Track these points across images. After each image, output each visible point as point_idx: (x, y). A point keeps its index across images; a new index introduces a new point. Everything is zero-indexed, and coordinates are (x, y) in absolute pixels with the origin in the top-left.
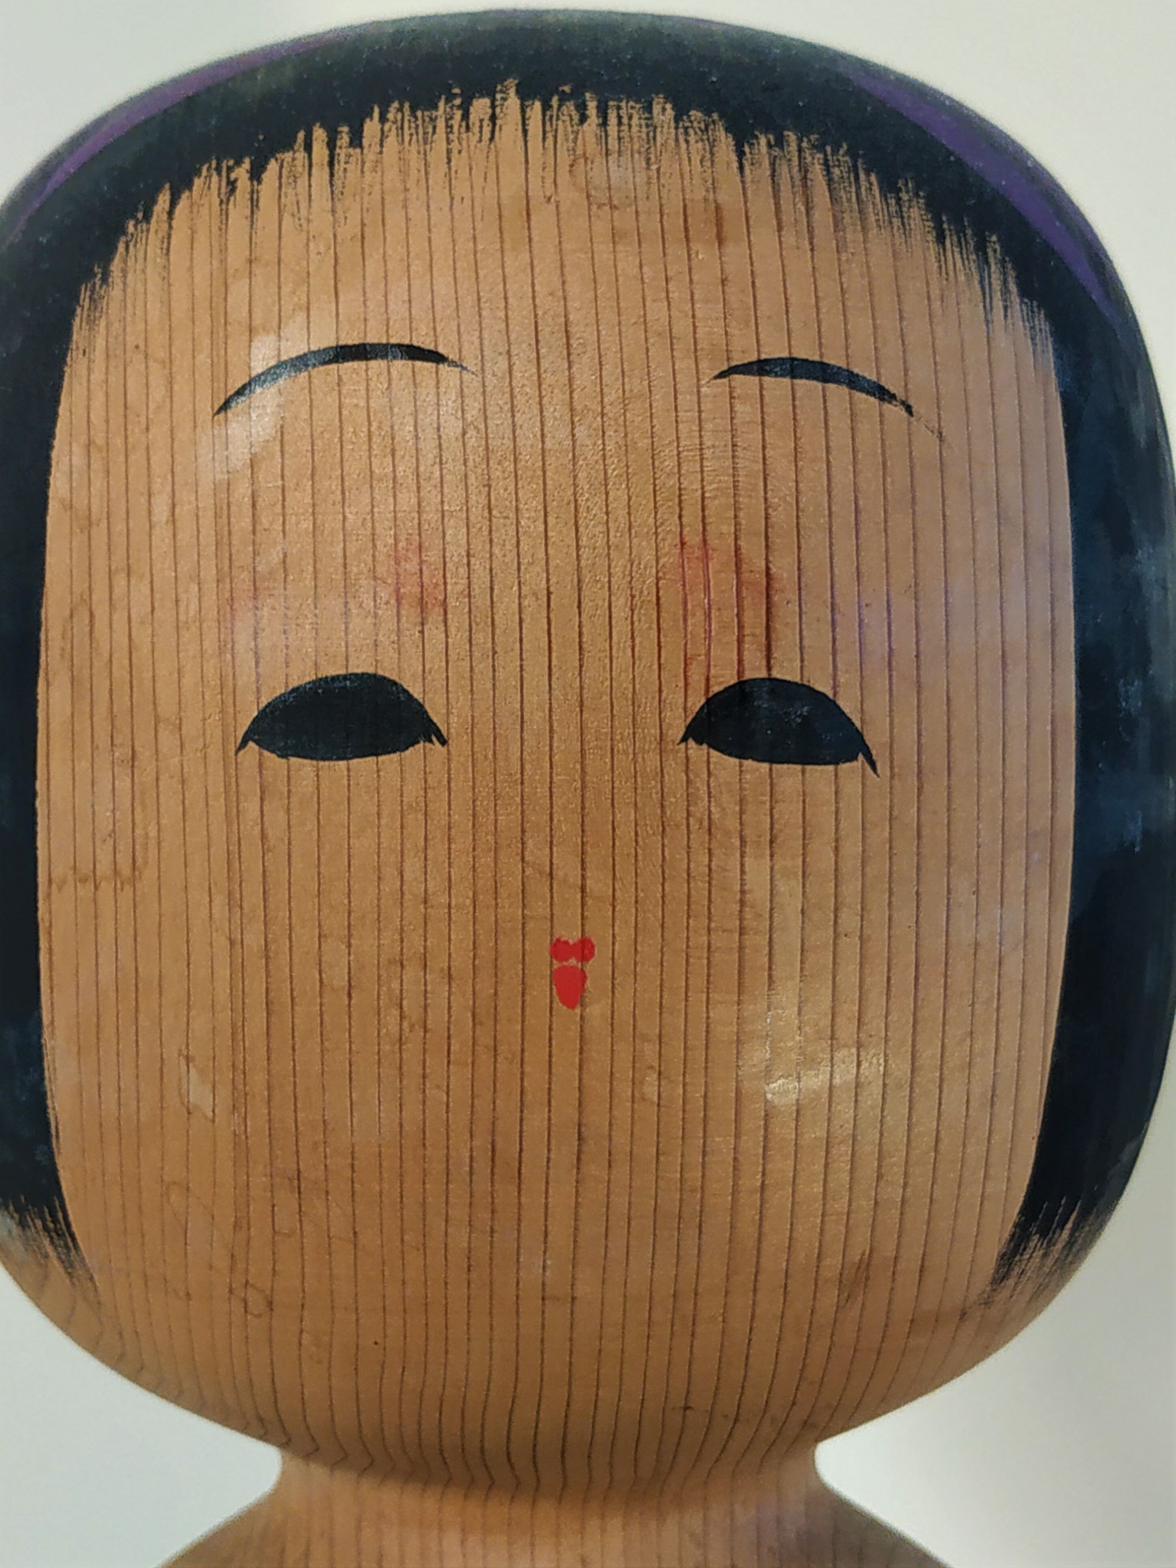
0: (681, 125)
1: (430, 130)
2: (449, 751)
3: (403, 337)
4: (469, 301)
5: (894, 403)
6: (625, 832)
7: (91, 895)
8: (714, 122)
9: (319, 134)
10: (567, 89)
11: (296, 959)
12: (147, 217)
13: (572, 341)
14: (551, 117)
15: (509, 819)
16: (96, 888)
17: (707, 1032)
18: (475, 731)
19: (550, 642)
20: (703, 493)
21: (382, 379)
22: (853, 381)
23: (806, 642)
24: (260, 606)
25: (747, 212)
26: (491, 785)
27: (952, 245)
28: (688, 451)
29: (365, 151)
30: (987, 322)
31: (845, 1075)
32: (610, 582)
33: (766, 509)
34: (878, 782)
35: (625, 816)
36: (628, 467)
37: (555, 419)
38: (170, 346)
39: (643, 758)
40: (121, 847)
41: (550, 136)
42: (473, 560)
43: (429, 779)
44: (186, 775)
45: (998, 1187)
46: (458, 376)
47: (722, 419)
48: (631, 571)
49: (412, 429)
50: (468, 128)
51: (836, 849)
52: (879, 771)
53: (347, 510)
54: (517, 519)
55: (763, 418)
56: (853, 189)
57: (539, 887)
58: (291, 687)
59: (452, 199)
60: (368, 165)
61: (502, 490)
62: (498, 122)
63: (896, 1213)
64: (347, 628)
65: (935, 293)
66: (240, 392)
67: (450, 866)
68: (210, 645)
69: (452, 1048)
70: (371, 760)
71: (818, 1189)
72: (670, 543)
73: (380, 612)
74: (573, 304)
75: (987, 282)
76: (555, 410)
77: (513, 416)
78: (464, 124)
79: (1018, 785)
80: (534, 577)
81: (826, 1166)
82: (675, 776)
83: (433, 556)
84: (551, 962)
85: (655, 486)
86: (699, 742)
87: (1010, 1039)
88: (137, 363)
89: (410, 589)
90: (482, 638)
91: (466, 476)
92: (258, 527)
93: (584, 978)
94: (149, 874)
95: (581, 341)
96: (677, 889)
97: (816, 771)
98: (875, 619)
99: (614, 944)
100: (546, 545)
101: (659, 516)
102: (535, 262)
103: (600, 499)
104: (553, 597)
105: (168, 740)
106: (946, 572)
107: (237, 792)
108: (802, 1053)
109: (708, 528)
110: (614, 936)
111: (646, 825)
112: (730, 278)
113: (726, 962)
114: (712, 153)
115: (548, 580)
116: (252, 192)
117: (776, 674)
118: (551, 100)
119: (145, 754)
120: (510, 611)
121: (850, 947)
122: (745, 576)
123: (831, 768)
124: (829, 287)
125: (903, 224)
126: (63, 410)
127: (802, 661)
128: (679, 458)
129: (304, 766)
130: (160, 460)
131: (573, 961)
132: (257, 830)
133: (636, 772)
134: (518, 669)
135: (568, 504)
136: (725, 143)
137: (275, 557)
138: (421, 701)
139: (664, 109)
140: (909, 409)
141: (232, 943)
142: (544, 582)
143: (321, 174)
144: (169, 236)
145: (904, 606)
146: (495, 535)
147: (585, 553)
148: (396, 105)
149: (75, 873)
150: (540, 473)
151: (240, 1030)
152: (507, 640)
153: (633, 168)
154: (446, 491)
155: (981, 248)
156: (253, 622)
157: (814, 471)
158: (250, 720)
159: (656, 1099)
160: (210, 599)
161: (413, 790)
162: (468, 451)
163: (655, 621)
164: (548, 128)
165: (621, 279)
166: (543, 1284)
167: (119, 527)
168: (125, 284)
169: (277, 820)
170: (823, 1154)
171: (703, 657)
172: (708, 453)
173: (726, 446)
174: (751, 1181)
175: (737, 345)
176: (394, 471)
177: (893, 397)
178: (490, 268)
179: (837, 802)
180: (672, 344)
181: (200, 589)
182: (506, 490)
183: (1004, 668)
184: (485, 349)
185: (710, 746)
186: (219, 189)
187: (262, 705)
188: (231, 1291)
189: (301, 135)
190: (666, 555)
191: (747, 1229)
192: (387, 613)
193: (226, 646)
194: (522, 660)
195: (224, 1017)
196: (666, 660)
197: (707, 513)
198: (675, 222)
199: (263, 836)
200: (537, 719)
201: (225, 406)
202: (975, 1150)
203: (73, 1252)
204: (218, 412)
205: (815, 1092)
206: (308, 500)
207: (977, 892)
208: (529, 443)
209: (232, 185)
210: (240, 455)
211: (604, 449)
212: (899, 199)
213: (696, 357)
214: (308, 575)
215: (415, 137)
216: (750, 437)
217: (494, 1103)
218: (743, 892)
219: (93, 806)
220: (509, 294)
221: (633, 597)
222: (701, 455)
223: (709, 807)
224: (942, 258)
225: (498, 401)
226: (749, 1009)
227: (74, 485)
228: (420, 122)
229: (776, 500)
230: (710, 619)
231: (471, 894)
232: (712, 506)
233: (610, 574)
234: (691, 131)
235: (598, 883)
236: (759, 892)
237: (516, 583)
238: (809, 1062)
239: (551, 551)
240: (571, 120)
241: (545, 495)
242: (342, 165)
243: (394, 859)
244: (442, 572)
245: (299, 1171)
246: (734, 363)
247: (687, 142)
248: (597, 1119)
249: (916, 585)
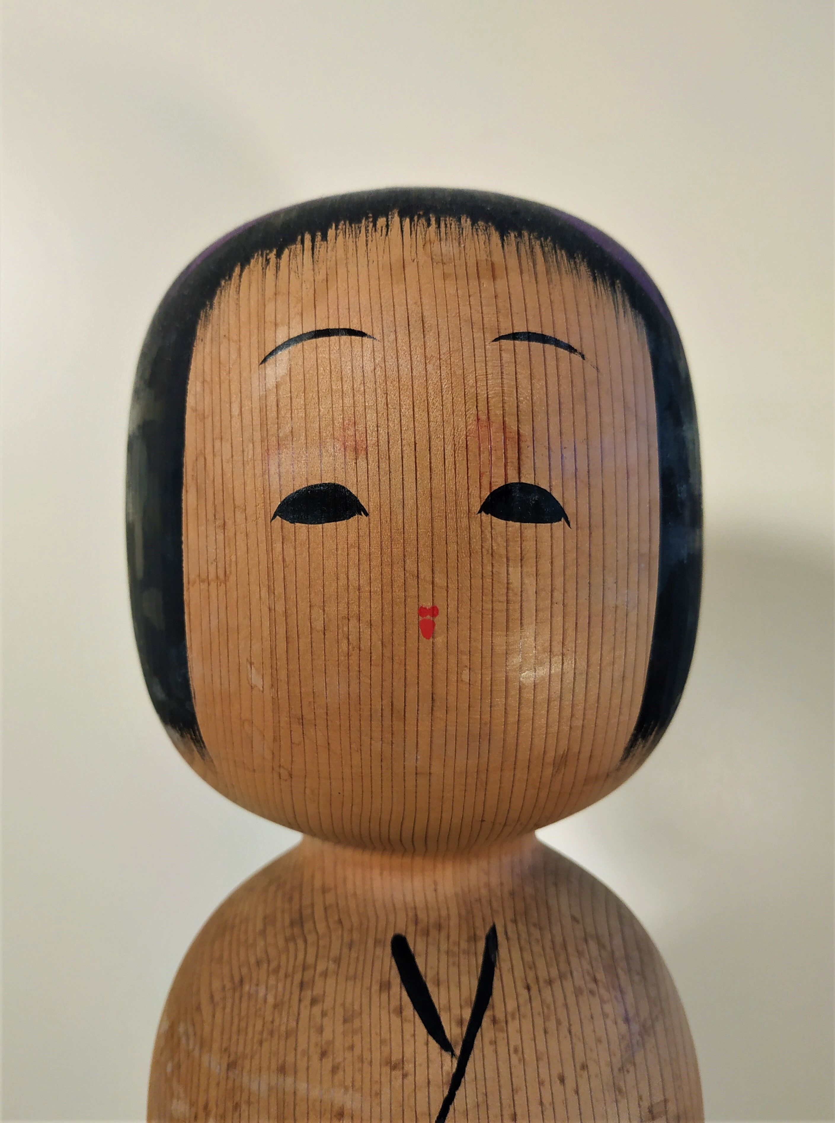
0: (474, 228)
1: (358, 232)
2: (369, 519)
3: (346, 325)
4: (376, 308)
5: (576, 353)
6: (452, 556)
7: (207, 588)
8: (489, 226)
9: (308, 237)
10: (421, 213)
11: (299, 617)
12: (230, 278)
13: (425, 325)
14: (414, 225)
15: (398, 550)
16: (209, 585)
17: (492, 650)
18: (382, 509)
19: (416, 467)
20: (488, 396)
21: (336, 345)
22: (557, 343)
23: (537, 465)
24: (281, 452)
25: (506, 265)
26: (389, 534)
27: (600, 283)
28: (480, 375)
29: (329, 242)
30: (617, 318)
31: (556, 669)
32: (444, 438)
33: (517, 403)
34: (570, 532)
35: (452, 548)
36: (452, 383)
37: (418, 361)
38: (240, 334)
39: (460, 521)
40: (219, 565)
41: (414, 233)
42: (379, 429)
43: (360, 533)
44: (248, 532)
45: (624, 718)
46: (372, 342)
47: (496, 360)
48: (454, 432)
49: (350, 368)
50: (375, 230)
51: (552, 562)
52: (571, 526)
53: (320, 407)
54: (400, 409)
55: (515, 360)
56: (555, 257)
57: (412, 582)
58: (295, 490)
59: (368, 262)
60: (329, 249)
61: (393, 396)
62: (390, 228)
63: (579, 732)
64: (321, 462)
65: (593, 304)
66: (271, 354)
67: (370, 573)
68: (258, 471)
69: (372, 658)
70: (333, 524)
71: (544, 721)
72: (472, 420)
73: (336, 454)
74: (426, 308)
75: (616, 300)
76: (417, 357)
77: (398, 360)
78: (374, 229)
79: (634, 532)
80: (408, 436)
81: (548, 711)
82: (475, 528)
83: (361, 427)
84: (418, 617)
85: (465, 392)
86: (487, 513)
87: (631, 650)
88: (225, 342)
89: (350, 443)
90: (384, 465)
91: (376, 389)
92: (280, 416)
93: (434, 625)
94: (232, 578)
95: (429, 325)
96: (477, 582)
97: (542, 526)
98: (569, 454)
99: (447, 608)
100: (414, 421)
101: (467, 407)
102: (408, 289)
103: (439, 399)
104: (417, 445)
105: (240, 517)
106: (601, 433)
107: (271, 539)
108: (536, 657)
109: (490, 412)
110: (447, 605)
111: (462, 553)
112: (499, 296)
113: (501, 617)
114: (489, 240)
115: (415, 438)
116: (277, 263)
117: (523, 481)
118: (414, 217)
119: (230, 523)
120: (397, 452)
121: (558, 609)
122: (508, 435)
123: (549, 524)
124: (545, 300)
125: (577, 272)
126: (192, 367)
127: (535, 474)
128: (476, 379)
129: (302, 527)
130: (235, 387)
131: (428, 617)
132: (281, 558)
133: (457, 527)
134: (401, 480)
135: (424, 401)
136: (495, 237)
137: (287, 429)
138: (356, 495)
139: (466, 221)
140: (583, 357)
141: (270, 610)
142: (413, 439)
143: (308, 253)
144: (240, 286)
145: (582, 449)
146: (390, 417)
147: (432, 424)
148: (343, 222)
149: (199, 578)
150: (411, 387)
151: (274, 650)
152: (396, 466)
153: (453, 246)
154: (367, 396)
155: (613, 285)
156: (278, 460)
157: (539, 385)
158: (277, 506)
159: (468, 681)
160: (258, 450)
161: (353, 537)
162: (376, 378)
163: (466, 456)
164: (413, 229)
165: (448, 296)
166: (416, 767)
167: (217, 418)
168: (219, 308)
169: (290, 552)
170: (546, 705)
171: (488, 473)
172: (490, 376)
173: (498, 373)
174: (513, 719)
175: (502, 326)
176: (342, 387)
177: (576, 351)
178: (386, 294)
179: (551, 541)
180: (472, 325)
181: (253, 445)
182: (395, 395)
183: (628, 478)
184: (384, 329)
185: (492, 515)
186: (262, 263)
187: (282, 499)
188: (273, 769)
189: (299, 238)
190: (470, 424)
191: (511, 739)
192: (340, 455)
193: (266, 472)
194: (403, 475)
195: (267, 644)
196: (471, 475)
197: (489, 405)
198: (472, 270)
199: (284, 560)
200: (410, 503)
201: (265, 360)
202: (616, 701)
203: (204, 749)
204: (261, 364)
205: (542, 676)
206: (302, 402)
207: (616, 583)
208: (405, 373)
209: (268, 261)
210: (271, 382)
211: (440, 375)
212: (575, 262)
213: (483, 331)
214: (303, 438)
215: (351, 236)
216: (509, 369)
217: (392, 684)
218: (508, 583)
219: (207, 547)
220: (396, 304)
221: (455, 445)
222: (487, 377)
223: (492, 544)
224: (596, 289)
225: (391, 354)
226: (511, 639)
227: (197, 400)
228: (353, 229)
229: (522, 399)
230: (491, 455)
231: (380, 585)
232: (492, 402)
233: (444, 434)
234: (479, 230)
235: (440, 580)
236: (516, 583)
237: (400, 439)
238: (539, 663)
239: (416, 424)
240: (423, 226)
241: (413, 397)
242: (318, 249)
243: (344, 570)
244: (365, 435)
245: (302, 715)
246: (501, 335)
247: (477, 235)
248: (441, 690)
249: (587, 438)
